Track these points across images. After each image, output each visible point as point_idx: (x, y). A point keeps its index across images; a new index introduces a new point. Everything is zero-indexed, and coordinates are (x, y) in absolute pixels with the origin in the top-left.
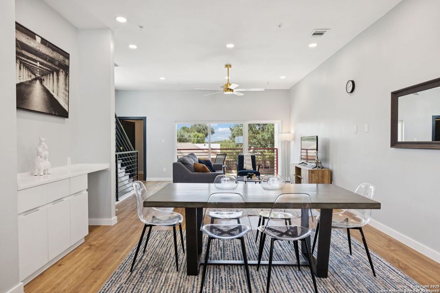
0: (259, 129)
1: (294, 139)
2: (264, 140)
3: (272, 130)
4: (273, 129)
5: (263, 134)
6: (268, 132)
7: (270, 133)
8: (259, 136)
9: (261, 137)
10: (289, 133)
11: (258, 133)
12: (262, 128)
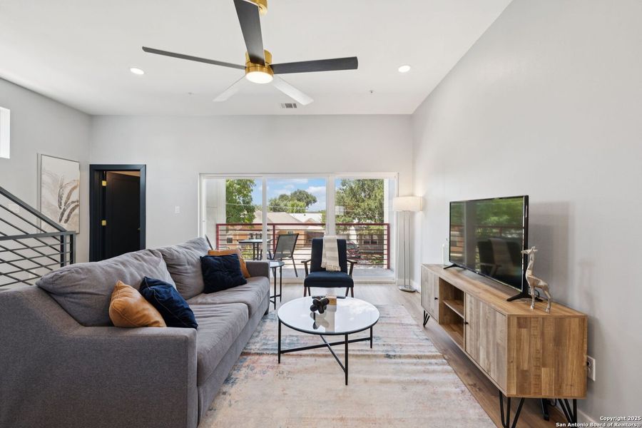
0: (365, 196)
1: (424, 208)
2: (370, 209)
3: (380, 197)
4: (382, 196)
5: (369, 203)
6: (375, 200)
7: (377, 201)
8: (364, 205)
9: (366, 206)
10: (412, 195)
11: (363, 201)
12: (369, 194)
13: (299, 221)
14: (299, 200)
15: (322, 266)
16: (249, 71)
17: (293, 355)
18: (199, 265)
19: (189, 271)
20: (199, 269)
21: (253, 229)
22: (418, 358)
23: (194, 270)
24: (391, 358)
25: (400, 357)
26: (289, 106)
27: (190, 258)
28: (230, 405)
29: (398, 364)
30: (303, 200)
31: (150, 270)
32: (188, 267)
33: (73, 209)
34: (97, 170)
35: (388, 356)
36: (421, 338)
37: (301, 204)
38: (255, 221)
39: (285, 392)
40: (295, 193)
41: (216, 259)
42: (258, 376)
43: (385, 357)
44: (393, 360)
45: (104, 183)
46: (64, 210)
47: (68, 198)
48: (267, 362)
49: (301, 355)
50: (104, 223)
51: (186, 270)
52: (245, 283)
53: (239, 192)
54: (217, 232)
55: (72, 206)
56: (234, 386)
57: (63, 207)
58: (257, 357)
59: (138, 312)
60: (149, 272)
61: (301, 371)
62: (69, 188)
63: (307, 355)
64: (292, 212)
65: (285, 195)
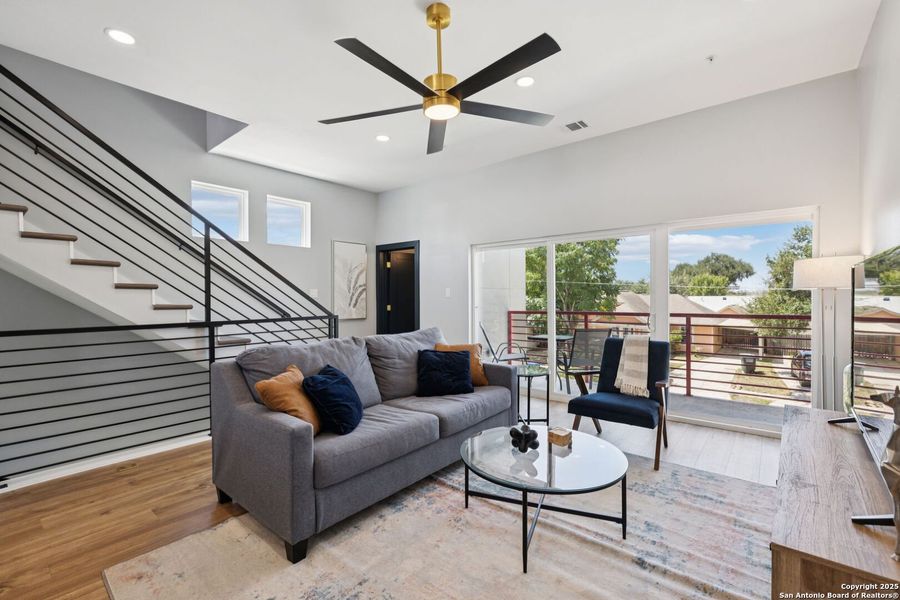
13: (704, 309)
14: (715, 273)
15: (616, 384)
16: (425, 109)
17: (492, 504)
18: (414, 361)
19: (398, 366)
20: (413, 365)
21: (613, 320)
22: (705, 591)
23: (406, 365)
24: (645, 568)
25: (665, 573)
26: (574, 127)
27: (403, 351)
28: (375, 531)
29: (646, 581)
30: (726, 271)
31: (340, 359)
32: (397, 361)
33: (361, 293)
34: (382, 251)
35: (641, 563)
36: (755, 559)
37: (719, 279)
38: (618, 310)
39: (440, 544)
40: (707, 260)
41: (437, 356)
42: (428, 513)
43: (633, 561)
44: (645, 573)
45: (389, 265)
46: (353, 295)
47: (356, 283)
48: (454, 501)
49: (501, 508)
50: (389, 308)
51: (395, 364)
52: (472, 391)
53: (594, 264)
54: (509, 322)
55: (360, 289)
56: (397, 514)
57: (352, 291)
58: (449, 491)
59: (277, 397)
60: (337, 360)
61: (483, 528)
62: (357, 272)
63: (510, 511)
64: (699, 294)
65: (686, 265)
